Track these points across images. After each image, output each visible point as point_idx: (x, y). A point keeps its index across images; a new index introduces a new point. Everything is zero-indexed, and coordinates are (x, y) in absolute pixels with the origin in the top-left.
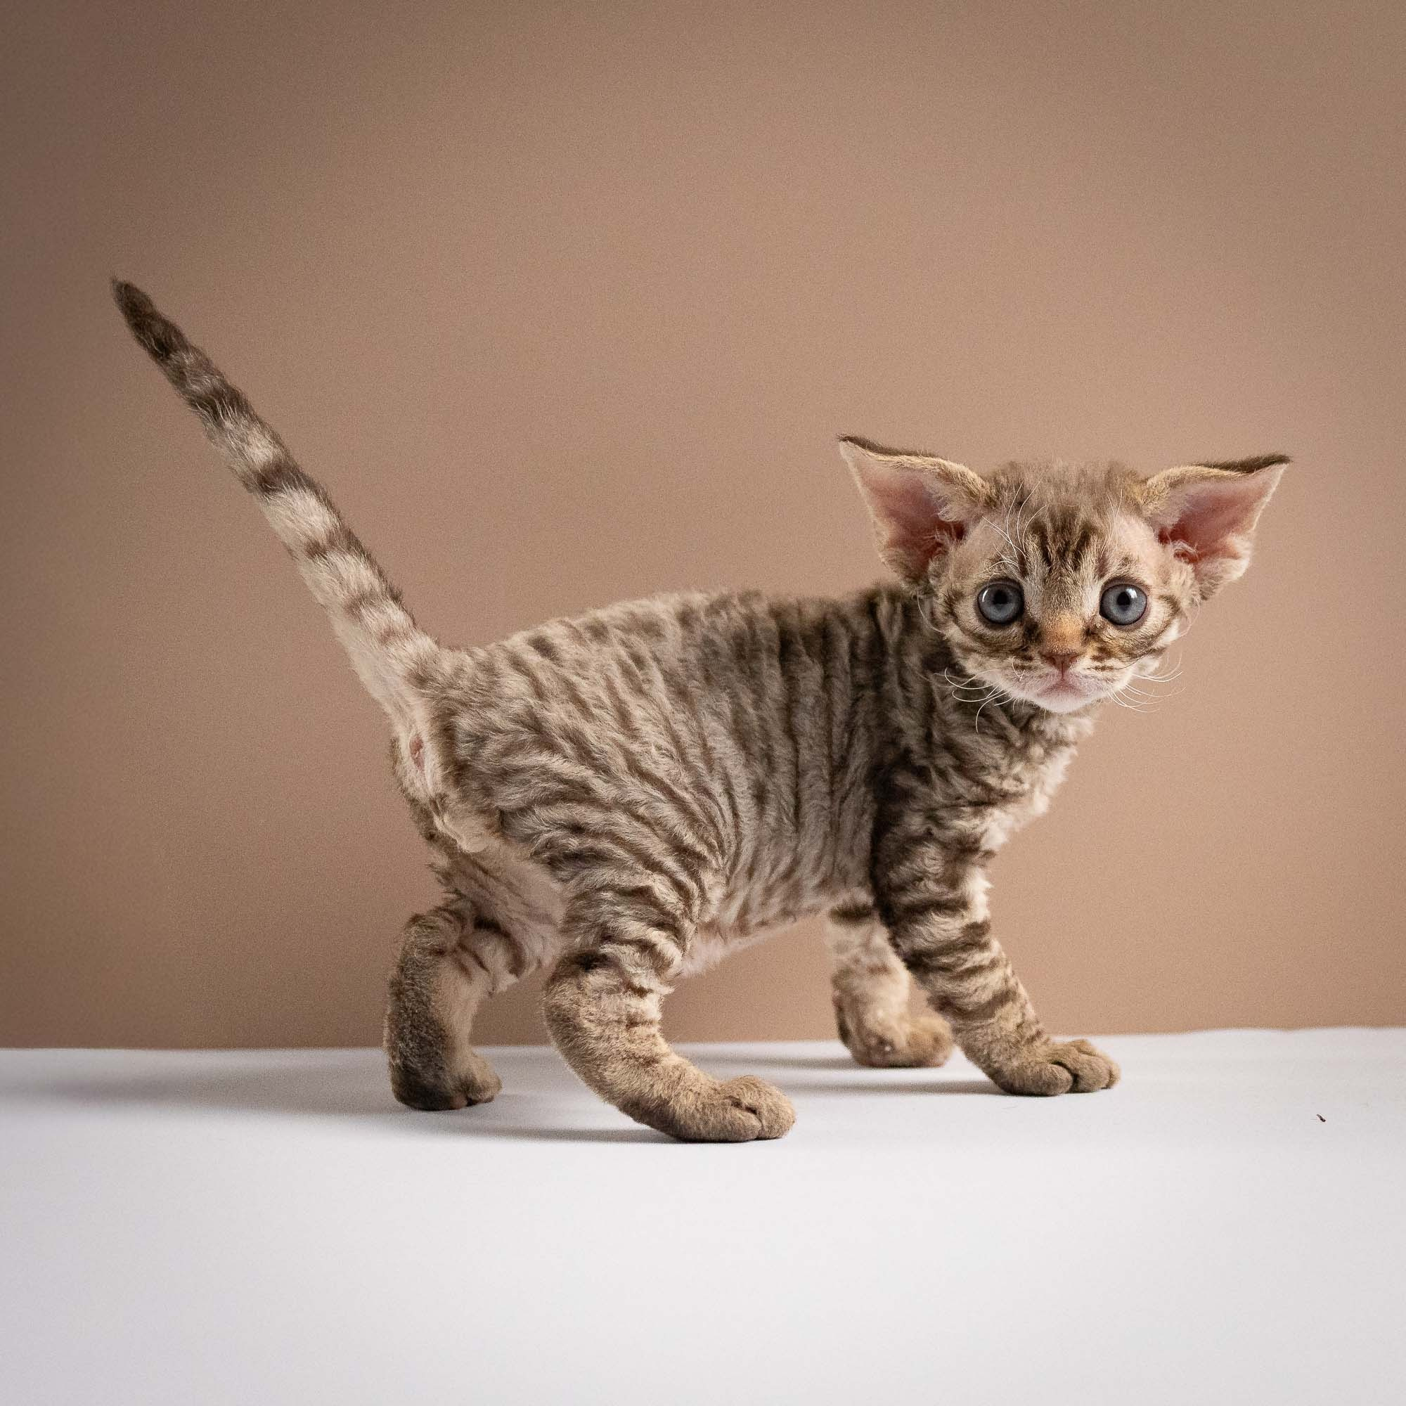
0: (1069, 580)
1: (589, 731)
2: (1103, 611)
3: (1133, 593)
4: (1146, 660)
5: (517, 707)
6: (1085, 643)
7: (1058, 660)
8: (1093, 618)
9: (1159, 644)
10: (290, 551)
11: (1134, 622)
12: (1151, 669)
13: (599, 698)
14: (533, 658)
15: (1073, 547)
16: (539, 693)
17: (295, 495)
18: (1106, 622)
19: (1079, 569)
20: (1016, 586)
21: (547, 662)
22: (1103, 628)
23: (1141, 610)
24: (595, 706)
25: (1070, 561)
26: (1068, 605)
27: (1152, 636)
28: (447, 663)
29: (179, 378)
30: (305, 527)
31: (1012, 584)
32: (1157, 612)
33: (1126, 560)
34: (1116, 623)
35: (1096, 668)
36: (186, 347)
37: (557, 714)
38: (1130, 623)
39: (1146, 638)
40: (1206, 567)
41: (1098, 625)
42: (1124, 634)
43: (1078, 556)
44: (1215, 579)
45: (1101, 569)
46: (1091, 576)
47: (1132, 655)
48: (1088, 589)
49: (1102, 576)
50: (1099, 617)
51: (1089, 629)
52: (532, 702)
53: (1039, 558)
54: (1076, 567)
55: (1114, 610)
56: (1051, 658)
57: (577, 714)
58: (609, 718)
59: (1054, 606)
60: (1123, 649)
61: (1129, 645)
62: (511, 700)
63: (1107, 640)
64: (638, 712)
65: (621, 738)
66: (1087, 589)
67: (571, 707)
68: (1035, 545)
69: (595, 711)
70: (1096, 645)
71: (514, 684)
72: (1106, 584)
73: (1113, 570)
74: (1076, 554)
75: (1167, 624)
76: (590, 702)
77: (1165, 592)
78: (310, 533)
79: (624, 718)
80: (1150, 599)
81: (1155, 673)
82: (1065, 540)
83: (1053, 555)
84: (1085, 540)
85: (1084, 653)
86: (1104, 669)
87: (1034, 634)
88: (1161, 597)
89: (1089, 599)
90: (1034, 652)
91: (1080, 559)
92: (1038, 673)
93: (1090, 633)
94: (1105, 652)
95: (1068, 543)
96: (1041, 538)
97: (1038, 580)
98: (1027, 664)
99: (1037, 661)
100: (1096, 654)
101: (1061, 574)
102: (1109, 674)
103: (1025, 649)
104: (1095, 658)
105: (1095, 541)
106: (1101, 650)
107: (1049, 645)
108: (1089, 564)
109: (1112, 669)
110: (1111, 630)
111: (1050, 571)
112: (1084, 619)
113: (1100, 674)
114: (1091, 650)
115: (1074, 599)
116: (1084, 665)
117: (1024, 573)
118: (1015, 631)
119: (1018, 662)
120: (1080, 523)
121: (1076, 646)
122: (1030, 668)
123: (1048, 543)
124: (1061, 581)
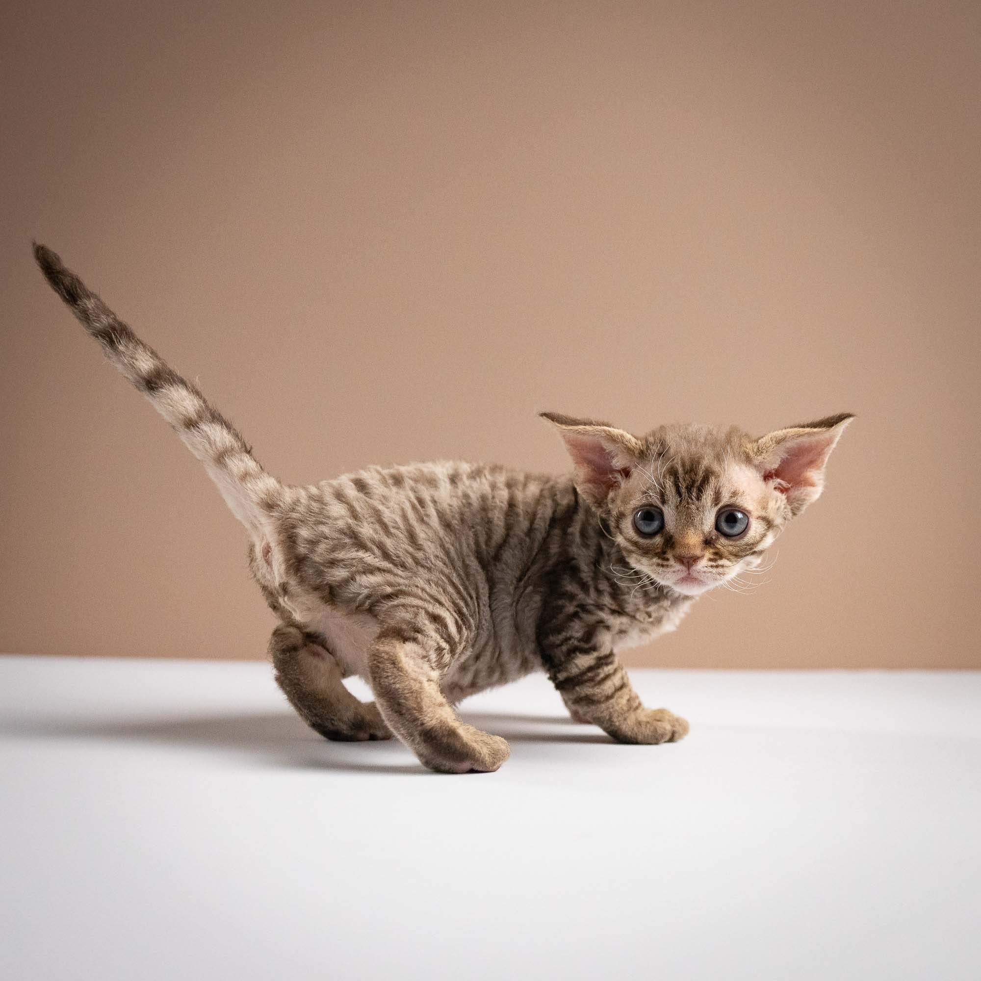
0: (693, 507)
1: (389, 543)
2: (717, 527)
3: (740, 515)
4: (749, 558)
5: (341, 524)
6: (704, 549)
7: (685, 561)
8: (710, 533)
9: (759, 548)
10: (173, 427)
11: (739, 534)
12: (755, 565)
13: (396, 522)
14: (351, 492)
15: (698, 484)
16: (354, 515)
17: (172, 389)
18: (720, 535)
19: (701, 500)
20: (658, 511)
21: (361, 495)
22: (717, 538)
23: (743, 527)
24: (393, 527)
25: (694, 494)
26: (692, 524)
27: (753, 544)
28: (288, 496)
29: (85, 317)
30: (181, 409)
31: (656, 510)
32: (756, 528)
33: (734, 494)
34: (727, 536)
35: (712, 566)
36: (89, 296)
37: (367, 530)
38: (736, 536)
39: (748, 545)
40: (795, 493)
41: (714, 537)
42: (731, 543)
43: (700, 490)
44: (800, 501)
45: (717, 500)
46: (709, 504)
47: (737, 556)
48: (707, 513)
49: (716, 505)
50: (715, 532)
51: (707, 540)
52: (350, 521)
53: (674, 492)
54: (699, 498)
55: (725, 528)
56: (680, 560)
57: (381, 532)
58: (402, 536)
59: (683, 524)
60: (731, 553)
61: (734, 550)
62: (336, 519)
63: (719, 546)
64: (421, 533)
65: (411, 549)
67: (377, 526)
68: (671, 483)
69: (393, 530)
70: (712, 551)
71: (337, 509)
72: (720, 509)
73: (725, 499)
75: (763, 536)
76: (390, 524)
77: (763, 514)
78: (185, 413)
79: (412, 537)
80: (751, 519)
81: (759, 566)
82: (692, 479)
83: (683, 490)
84: (706, 480)
85: (703, 556)
86: (717, 567)
87: (670, 542)
88: (759, 518)
89: (708, 520)
90: (669, 555)
91: (702, 493)
92: (673, 569)
93: (708, 542)
94: (718, 555)
95: (694, 482)
96: (675, 478)
97: (673, 507)
98: (665, 563)
99: (672, 562)
100: (712, 557)
101: (688, 503)
102: (720, 570)
103: (664, 553)
104: (711, 560)
105: (712, 480)
106: (716, 554)
107: (679, 551)
108: (708, 496)
109: (723, 566)
110: (723, 541)
111: (681, 501)
112: (703, 533)
113: (714, 570)
114: (708, 554)
115: (697, 520)
116: (703, 564)
117: (664, 502)
118: (658, 540)
119: (660, 561)
120: (703, 468)
121: (698, 552)
122: (667, 566)
123: (680, 482)
124: (688, 508)
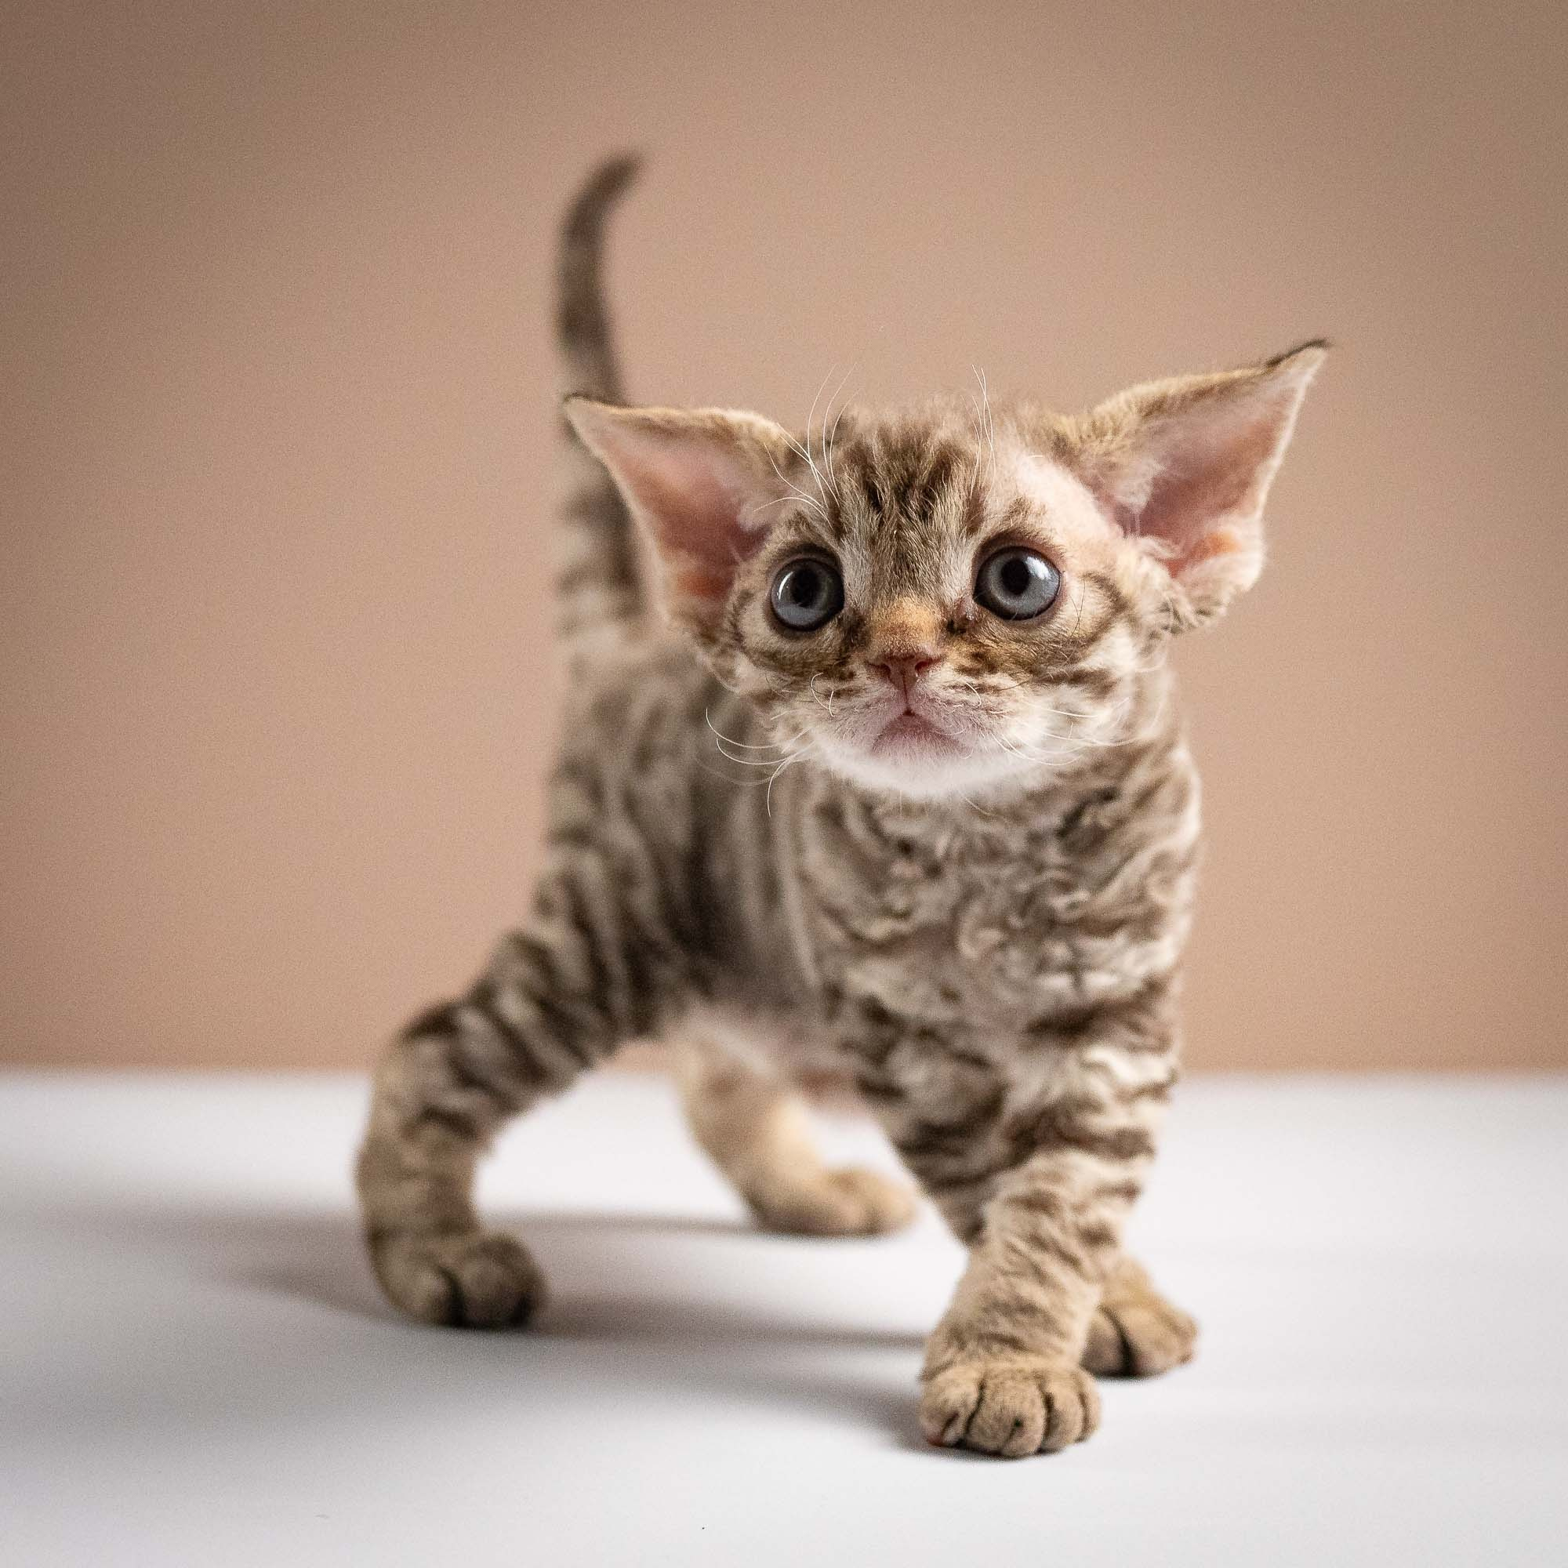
0: (912, 535)
2: (980, 592)
3: (1038, 568)
4: (1069, 694)
6: (945, 642)
7: (897, 671)
8: (960, 604)
9: (1092, 662)
11: (1037, 615)
15: (923, 478)
18: (986, 613)
19: (932, 517)
20: (828, 562)
22: (978, 623)
25: (914, 504)
26: (913, 580)
27: (1074, 642)
31: (822, 559)
32: (1082, 601)
33: (1019, 508)
34: (1005, 615)
35: (967, 687)
38: (1029, 616)
39: (1061, 646)
41: (971, 617)
42: (1016, 633)
43: (929, 494)
44: (1211, 583)
45: (973, 517)
46: (954, 527)
47: (1037, 674)
48: (950, 554)
49: (972, 533)
50: (971, 607)
51: (952, 621)
53: (863, 503)
54: (925, 516)
55: (999, 592)
56: (884, 668)
59: (889, 583)
60: (1017, 662)
61: (1025, 652)
63: (986, 640)
66: (947, 556)
68: (853, 482)
70: (966, 648)
72: (984, 547)
73: (996, 520)
74: (924, 491)
75: (1104, 626)
77: (1100, 570)
80: (1069, 578)
82: (907, 470)
83: (887, 496)
84: (943, 468)
85: (940, 660)
86: (981, 689)
87: (856, 632)
88: (1087, 576)
89: (953, 572)
90: (856, 665)
91: (933, 500)
92: (865, 698)
93: (955, 628)
94: (984, 662)
95: (912, 476)
96: (864, 468)
97: (862, 541)
98: (845, 686)
99: (863, 677)
100: (967, 663)
101: (899, 527)
102: (991, 699)
103: (843, 661)
104: (963, 670)
105: (959, 471)
106: (976, 656)
107: (879, 644)
108: (950, 507)
109: (996, 690)
110: (994, 625)
111: (881, 524)
112: (942, 605)
113: (975, 698)
114: (957, 654)
115: (924, 567)
116: (943, 679)
117: (839, 531)
118: (830, 634)
119: (832, 685)
120: (936, 443)
121: (928, 645)
122: (849, 693)
123: (877, 477)
124: (898, 537)
